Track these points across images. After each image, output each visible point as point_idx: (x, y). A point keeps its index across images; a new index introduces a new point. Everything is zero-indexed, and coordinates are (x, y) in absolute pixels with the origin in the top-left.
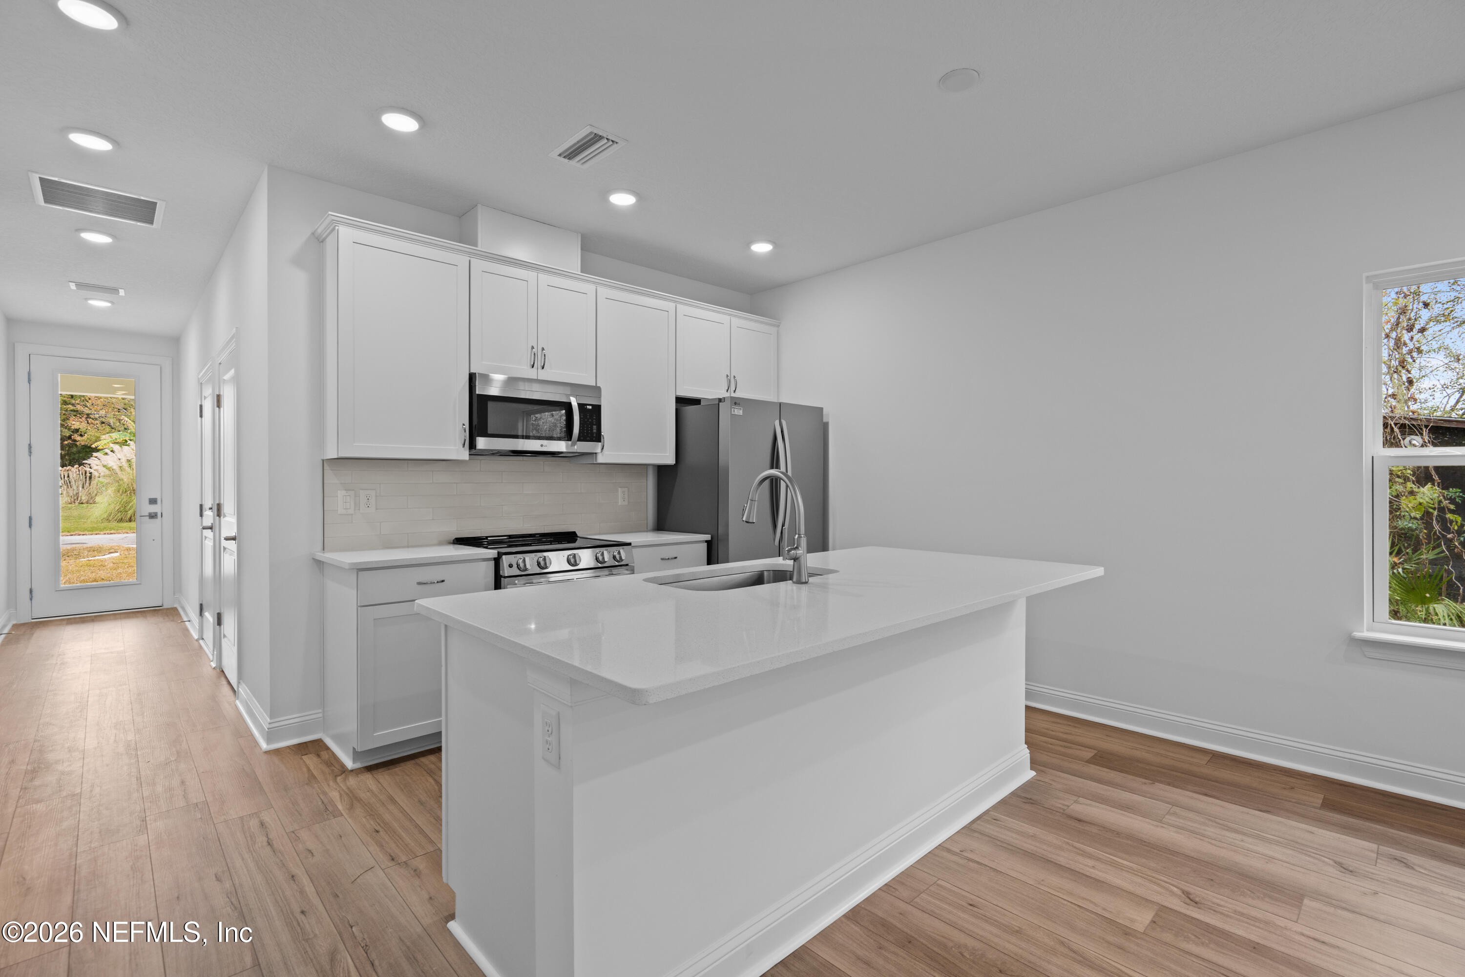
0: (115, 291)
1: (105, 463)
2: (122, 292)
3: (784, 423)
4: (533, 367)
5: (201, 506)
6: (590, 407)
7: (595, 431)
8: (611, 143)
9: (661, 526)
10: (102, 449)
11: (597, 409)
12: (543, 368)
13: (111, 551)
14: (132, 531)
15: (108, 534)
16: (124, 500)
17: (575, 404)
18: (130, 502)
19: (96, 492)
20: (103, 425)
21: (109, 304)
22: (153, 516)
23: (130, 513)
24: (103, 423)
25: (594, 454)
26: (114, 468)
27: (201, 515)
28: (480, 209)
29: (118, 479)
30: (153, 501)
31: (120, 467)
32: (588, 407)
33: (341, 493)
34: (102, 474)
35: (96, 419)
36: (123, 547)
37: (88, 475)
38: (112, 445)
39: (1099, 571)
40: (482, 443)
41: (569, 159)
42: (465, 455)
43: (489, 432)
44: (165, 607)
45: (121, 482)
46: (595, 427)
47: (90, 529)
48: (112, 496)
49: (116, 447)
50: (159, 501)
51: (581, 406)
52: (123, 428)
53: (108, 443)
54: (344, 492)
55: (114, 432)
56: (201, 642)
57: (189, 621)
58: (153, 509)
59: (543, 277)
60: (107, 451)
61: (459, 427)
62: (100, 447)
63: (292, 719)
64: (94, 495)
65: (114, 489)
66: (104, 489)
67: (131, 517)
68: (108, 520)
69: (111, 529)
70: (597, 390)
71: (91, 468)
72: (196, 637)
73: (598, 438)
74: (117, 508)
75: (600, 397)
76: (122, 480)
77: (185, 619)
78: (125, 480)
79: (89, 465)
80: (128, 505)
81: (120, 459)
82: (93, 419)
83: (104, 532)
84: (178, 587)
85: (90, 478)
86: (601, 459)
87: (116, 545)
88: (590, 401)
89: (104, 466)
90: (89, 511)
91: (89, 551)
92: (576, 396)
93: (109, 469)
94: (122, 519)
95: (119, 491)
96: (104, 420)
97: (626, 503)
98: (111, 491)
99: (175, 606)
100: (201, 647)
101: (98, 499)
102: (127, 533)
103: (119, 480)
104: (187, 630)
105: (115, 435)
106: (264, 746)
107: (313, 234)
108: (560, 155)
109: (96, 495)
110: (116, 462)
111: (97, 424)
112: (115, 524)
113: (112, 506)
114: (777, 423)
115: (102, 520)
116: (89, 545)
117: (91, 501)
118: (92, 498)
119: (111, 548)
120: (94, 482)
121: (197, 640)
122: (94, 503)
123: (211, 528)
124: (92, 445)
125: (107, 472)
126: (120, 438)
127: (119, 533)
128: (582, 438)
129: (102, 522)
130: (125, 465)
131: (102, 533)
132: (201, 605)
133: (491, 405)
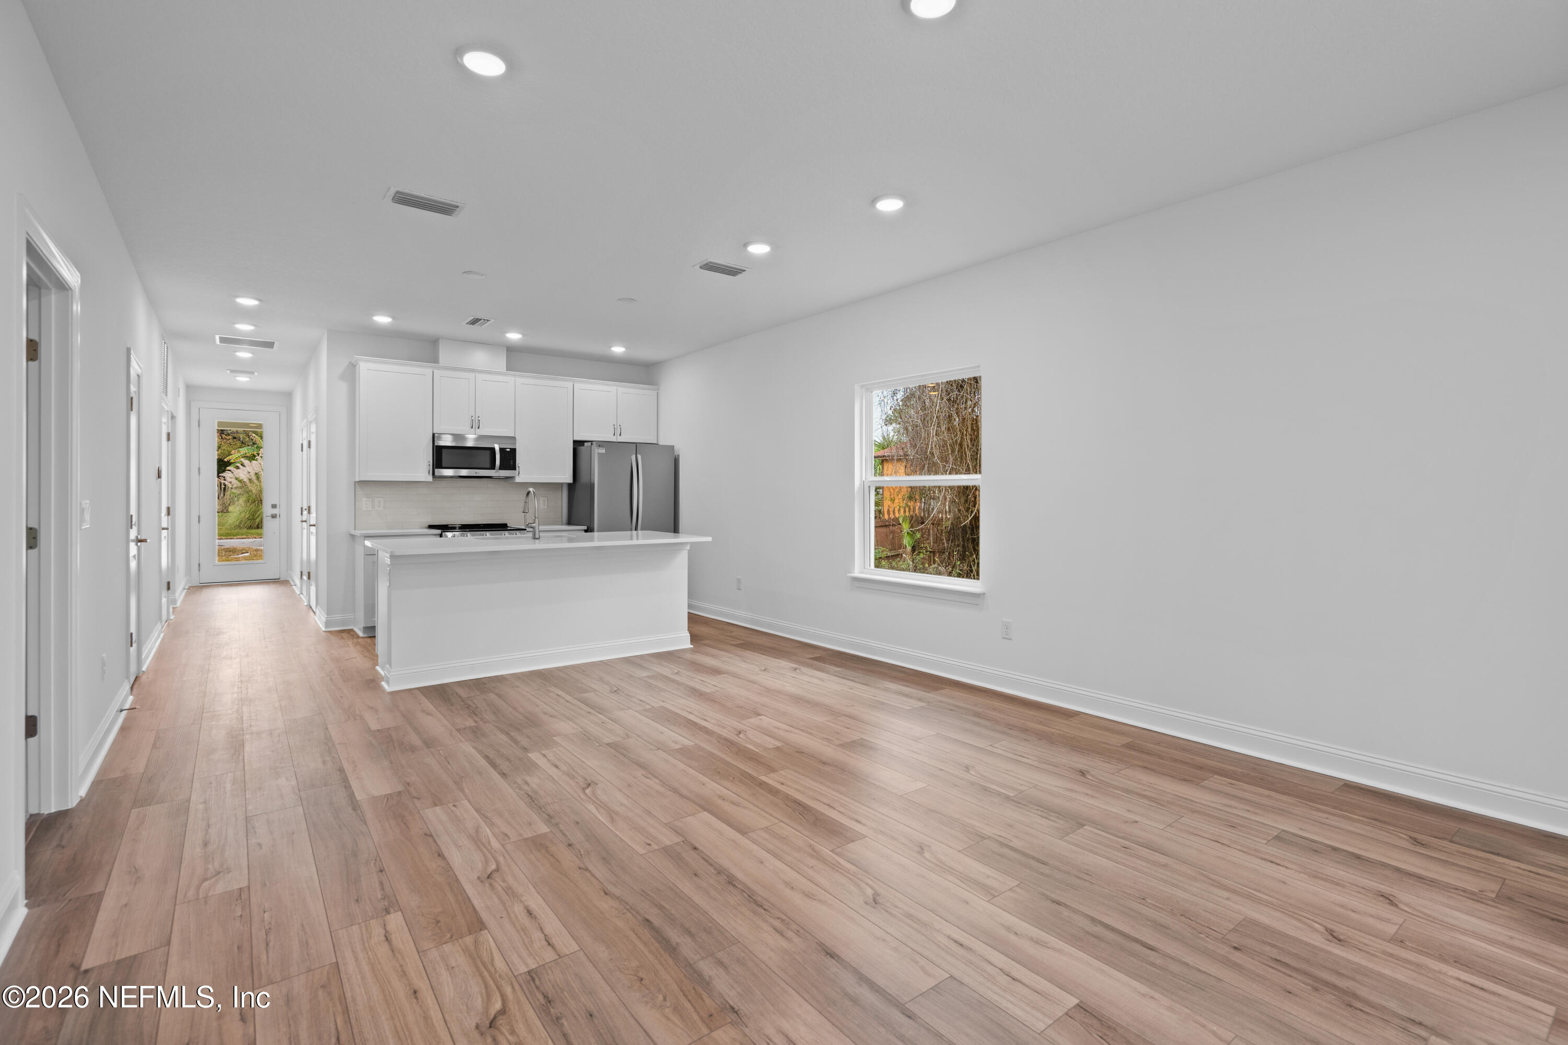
0: (252, 373)
1: (237, 476)
2: (256, 374)
3: (639, 457)
4: (472, 428)
5: (302, 508)
6: (509, 450)
7: (512, 464)
8: (486, 321)
9: (569, 523)
10: (234, 463)
11: (513, 451)
12: (479, 428)
13: (243, 552)
14: (259, 537)
15: (240, 538)
16: (253, 509)
17: (497, 447)
18: (258, 511)
19: (229, 502)
20: (235, 440)
21: (248, 379)
22: (274, 516)
23: (258, 520)
24: (235, 438)
25: (512, 478)
26: (245, 480)
27: (302, 514)
28: (440, 340)
29: (248, 490)
30: (274, 506)
31: (250, 479)
32: (507, 450)
33: (364, 499)
34: (235, 486)
35: (229, 435)
36: (252, 549)
37: (223, 486)
38: (242, 459)
39: (709, 539)
40: (439, 472)
41: (473, 325)
42: (430, 478)
43: (443, 466)
44: (281, 579)
45: (250, 493)
46: (512, 461)
47: (225, 535)
48: (243, 505)
49: (246, 462)
50: (278, 506)
51: (502, 450)
52: (251, 443)
53: (239, 456)
54: (366, 499)
55: (244, 446)
56: (301, 595)
57: (295, 585)
58: (275, 511)
59: (478, 375)
60: (238, 465)
61: (426, 464)
62: (232, 461)
63: (338, 617)
64: (227, 505)
65: (244, 499)
66: (236, 499)
67: (258, 525)
68: (239, 527)
69: (242, 535)
70: (514, 438)
71: (225, 480)
72: (298, 593)
73: (513, 467)
74: (247, 517)
75: (515, 444)
76: (252, 491)
77: (292, 584)
78: (254, 491)
79: (224, 477)
80: (256, 514)
81: (249, 473)
82: (226, 435)
83: (237, 537)
84: (289, 566)
85: (225, 489)
86: (518, 480)
87: (247, 546)
88: (508, 446)
89: (236, 479)
90: (223, 519)
91: (226, 552)
92: (499, 444)
93: (240, 481)
94: (251, 526)
95: (248, 501)
96: (235, 435)
97: (546, 507)
98: (242, 501)
99: (288, 579)
100: (301, 598)
101: (230, 509)
102: (256, 538)
103: (249, 492)
104: (294, 591)
105: (244, 450)
106: (324, 629)
107: (350, 362)
108: (467, 324)
109: (229, 505)
110: (246, 475)
111: (229, 439)
112: (245, 530)
113: (243, 514)
114: (634, 457)
115: (234, 527)
116: (226, 547)
117: (225, 511)
118: (226, 508)
119: (243, 549)
120: (228, 493)
121: (299, 595)
122: (228, 512)
123: (306, 521)
124: (225, 458)
125: (239, 484)
126: (249, 452)
127: (249, 538)
128: (502, 467)
129: (235, 529)
130: (254, 478)
131: (235, 537)
132: (301, 572)
133: (444, 451)
